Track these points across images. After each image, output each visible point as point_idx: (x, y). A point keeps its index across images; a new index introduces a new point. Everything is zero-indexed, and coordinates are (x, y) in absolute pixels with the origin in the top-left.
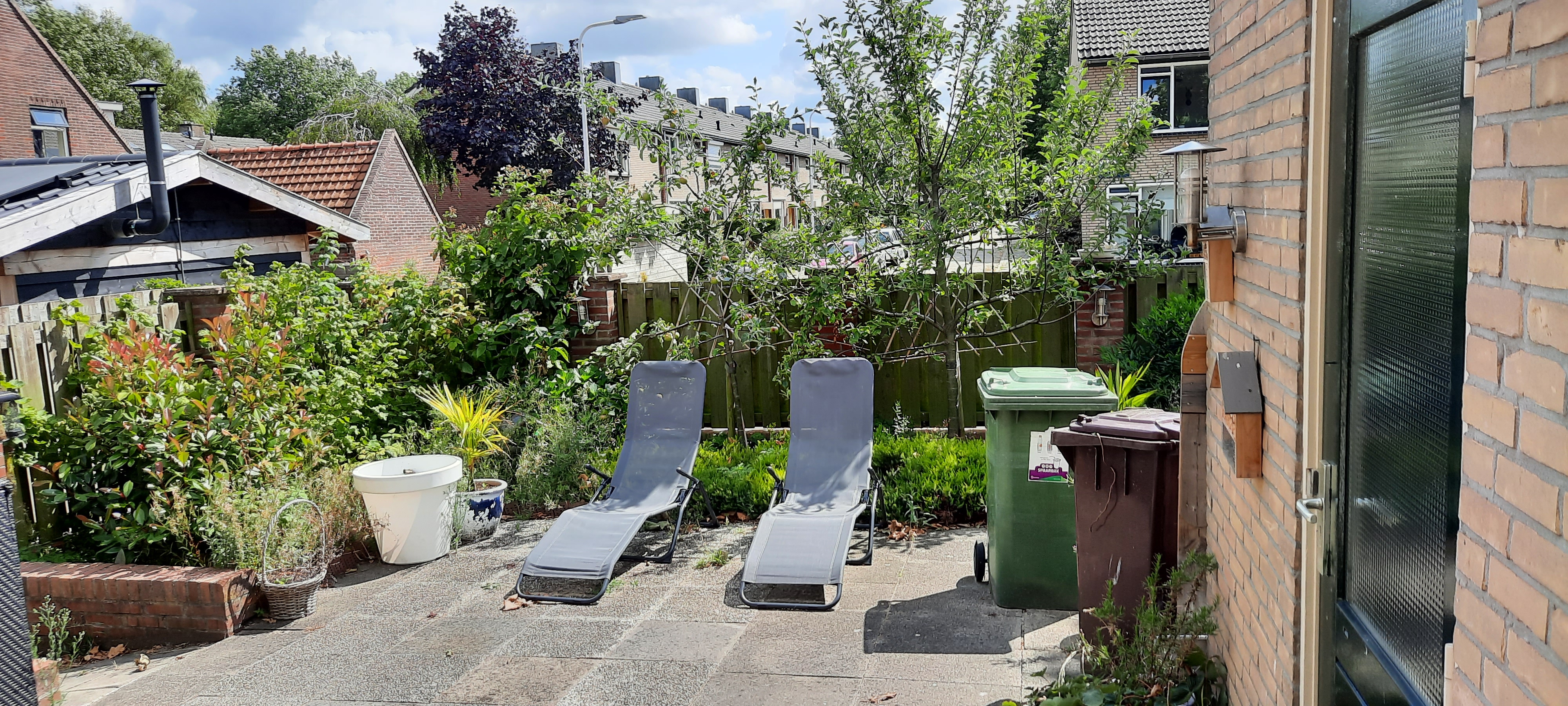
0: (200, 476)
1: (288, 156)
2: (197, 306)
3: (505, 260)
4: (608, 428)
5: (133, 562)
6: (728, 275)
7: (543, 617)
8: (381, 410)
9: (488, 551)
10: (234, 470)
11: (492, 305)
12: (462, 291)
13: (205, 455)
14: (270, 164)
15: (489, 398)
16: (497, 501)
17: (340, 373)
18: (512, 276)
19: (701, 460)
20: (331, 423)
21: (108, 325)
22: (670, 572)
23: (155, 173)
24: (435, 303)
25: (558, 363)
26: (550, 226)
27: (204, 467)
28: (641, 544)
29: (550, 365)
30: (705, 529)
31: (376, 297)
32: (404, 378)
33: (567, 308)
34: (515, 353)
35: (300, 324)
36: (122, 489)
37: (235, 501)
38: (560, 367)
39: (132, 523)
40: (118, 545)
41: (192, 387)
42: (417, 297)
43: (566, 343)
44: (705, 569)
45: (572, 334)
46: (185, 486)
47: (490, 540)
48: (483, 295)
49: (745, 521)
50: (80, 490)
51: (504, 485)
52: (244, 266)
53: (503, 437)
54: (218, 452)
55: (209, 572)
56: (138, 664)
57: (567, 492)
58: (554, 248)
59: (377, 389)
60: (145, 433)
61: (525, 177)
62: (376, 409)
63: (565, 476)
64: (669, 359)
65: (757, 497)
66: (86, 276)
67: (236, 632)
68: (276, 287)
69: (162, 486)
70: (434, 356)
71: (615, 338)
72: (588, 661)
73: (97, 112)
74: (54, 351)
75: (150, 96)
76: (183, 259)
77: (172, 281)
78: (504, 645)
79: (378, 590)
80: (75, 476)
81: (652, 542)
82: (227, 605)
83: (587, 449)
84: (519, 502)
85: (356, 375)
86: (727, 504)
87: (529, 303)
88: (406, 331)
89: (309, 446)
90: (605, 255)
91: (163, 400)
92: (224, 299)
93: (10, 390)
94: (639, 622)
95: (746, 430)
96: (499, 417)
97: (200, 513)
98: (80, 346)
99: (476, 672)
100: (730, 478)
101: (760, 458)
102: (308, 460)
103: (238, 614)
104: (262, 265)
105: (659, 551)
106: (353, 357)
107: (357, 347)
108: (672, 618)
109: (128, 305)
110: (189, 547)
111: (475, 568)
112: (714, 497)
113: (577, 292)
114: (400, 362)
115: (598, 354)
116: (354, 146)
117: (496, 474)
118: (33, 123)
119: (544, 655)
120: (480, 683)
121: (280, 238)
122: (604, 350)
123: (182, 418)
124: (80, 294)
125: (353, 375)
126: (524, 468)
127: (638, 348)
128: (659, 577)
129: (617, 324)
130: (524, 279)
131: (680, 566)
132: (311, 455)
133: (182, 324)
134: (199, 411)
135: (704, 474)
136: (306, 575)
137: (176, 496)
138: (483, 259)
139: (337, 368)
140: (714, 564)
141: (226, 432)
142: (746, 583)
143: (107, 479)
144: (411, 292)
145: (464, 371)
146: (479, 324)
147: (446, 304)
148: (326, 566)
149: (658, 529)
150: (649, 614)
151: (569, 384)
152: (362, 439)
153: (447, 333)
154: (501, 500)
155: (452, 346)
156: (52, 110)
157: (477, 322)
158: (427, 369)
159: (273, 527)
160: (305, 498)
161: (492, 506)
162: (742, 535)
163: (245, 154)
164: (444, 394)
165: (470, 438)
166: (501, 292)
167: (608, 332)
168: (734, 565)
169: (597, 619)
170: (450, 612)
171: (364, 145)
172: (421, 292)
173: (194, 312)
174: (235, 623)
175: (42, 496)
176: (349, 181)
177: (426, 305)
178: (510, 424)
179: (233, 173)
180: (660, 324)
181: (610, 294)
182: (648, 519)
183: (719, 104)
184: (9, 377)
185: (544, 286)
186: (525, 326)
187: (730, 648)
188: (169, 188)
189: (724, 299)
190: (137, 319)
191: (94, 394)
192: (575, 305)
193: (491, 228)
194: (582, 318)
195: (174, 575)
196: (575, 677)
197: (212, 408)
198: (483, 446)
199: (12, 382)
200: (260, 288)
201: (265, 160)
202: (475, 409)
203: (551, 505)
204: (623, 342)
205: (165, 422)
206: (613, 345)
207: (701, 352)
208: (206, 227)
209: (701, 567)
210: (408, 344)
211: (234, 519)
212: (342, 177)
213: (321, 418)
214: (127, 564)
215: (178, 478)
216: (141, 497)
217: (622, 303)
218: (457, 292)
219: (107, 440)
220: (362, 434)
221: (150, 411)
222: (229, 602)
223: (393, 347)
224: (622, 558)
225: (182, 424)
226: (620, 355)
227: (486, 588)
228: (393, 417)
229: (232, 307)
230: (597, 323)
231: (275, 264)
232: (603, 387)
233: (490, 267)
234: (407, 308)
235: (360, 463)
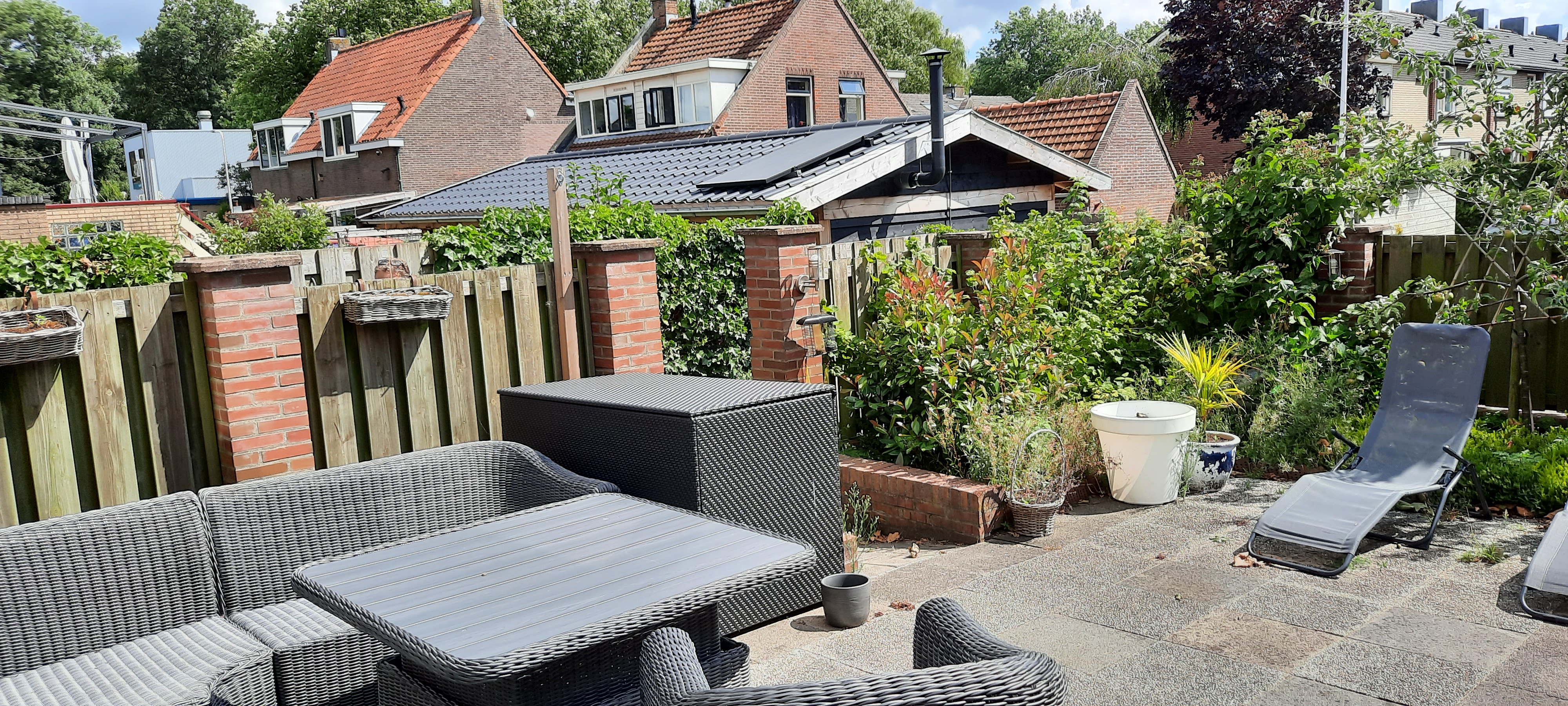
0: (965, 398)
1: (1036, 111)
2: (966, 249)
3: (1251, 209)
4: (1355, 393)
5: (909, 465)
6: (1528, 228)
7: (1277, 580)
8: (1116, 354)
9: (1216, 505)
10: (991, 396)
11: (1232, 255)
12: (1203, 241)
13: (969, 381)
14: (1021, 119)
15: (1227, 352)
16: (1228, 455)
17: (1084, 316)
18: (1257, 226)
19: (1472, 441)
20: (1072, 363)
21: (900, 263)
22: (1427, 560)
23: (937, 132)
24: (1175, 252)
25: (1302, 320)
26: (1304, 173)
27: (968, 391)
28: (1391, 523)
29: (1292, 320)
30: (1473, 520)
31: (1119, 245)
32: (1140, 325)
33: (1317, 261)
34: (1254, 306)
35: (1051, 268)
36: (904, 403)
37: (991, 424)
38: (1303, 324)
39: (909, 432)
40: (898, 449)
41: (959, 320)
42: (1158, 246)
43: (1314, 299)
44: (1472, 564)
45: (1320, 289)
46: (952, 406)
47: (1218, 494)
48: (1224, 245)
49: (1527, 517)
50: (873, 400)
51: (1237, 440)
52: (1007, 213)
53: (1239, 391)
54: (980, 379)
55: (968, 483)
56: (911, 551)
57: (1304, 456)
58: (1306, 197)
59: (1114, 334)
60: (924, 357)
61: (1281, 121)
62: (1112, 352)
63: (1302, 439)
64: (1438, 322)
65: (1546, 492)
66: (879, 222)
67: (986, 539)
68: (1032, 233)
69: (935, 403)
70: (1170, 305)
71: (1369, 296)
72: (1328, 636)
73: (886, 80)
74: (860, 283)
75: (937, 63)
76: (951, 208)
77: (943, 227)
78: (1235, 600)
79: (1108, 524)
80: (870, 387)
81: (1403, 523)
82: (980, 514)
83: (1329, 413)
84: (1251, 461)
85: (1098, 319)
86: (1504, 494)
87: (1274, 254)
88: (1145, 278)
89: (1054, 381)
90: (1368, 204)
91: (939, 329)
92: (988, 242)
93: (829, 313)
94: (1389, 607)
95: (1534, 412)
96: (1236, 371)
97: (963, 431)
98: (878, 280)
99: (1206, 620)
100: (1509, 465)
101: (1554, 446)
102: (1052, 394)
103: (989, 523)
104: (1021, 212)
105: (1412, 534)
106: (1096, 301)
107: (1100, 293)
108: (1429, 609)
109: (914, 246)
110: (953, 459)
111: (1203, 517)
112: (1486, 484)
113: (1331, 244)
114: (1139, 310)
115: (1349, 312)
116: (1097, 99)
117: (1227, 427)
118: (840, 92)
119: (1278, 619)
120: (1211, 633)
121: (1030, 188)
122: (1356, 309)
123: (951, 347)
124: (874, 237)
125: (1096, 318)
126: (1258, 426)
127: (1398, 308)
128: (1413, 563)
129: (1374, 281)
130: (1271, 229)
131: (1440, 556)
132: (1055, 389)
133: (953, 265)
134: (966, 342)
135: (1475, 457)
136: (1045, 499)
137: (946, 414)
138: (1227, 208)
139: (1081, 311)
140: (1484, 560)
141: (988, 363)
142: (1529, 588)
143: (891, 394)
144: (1153, 241)
145: (1199, 321)
146: (1220, 275)
147: (1186, 254)
148: (1065, 494)
149: (1412, 511)
150: (1402, 600)
151: (1313, 343)
152: (1096, 380)
153: (1185, 283)
154: (1233, 455)
155: (1189, 296)
156: (854, 80)
157: (1217, 273)
158: (1162, 317)
159: (1022, 452)
160: (1049, 429)
161: (1223, 460)
162: (1522, 533)
163: (1000, 110)
164: (1182, 342)
165: (1205, 389)
166: (1244, 243)
167: (1363, 289)
168: (1512, 565)
169: (1338, 594)
170: (1177, 558)
171: (1106, 97)
172: (1162, 240)
173: (963, 254)
174: (986, 532)
175: (846, 401)
176: (1089, 133)
177: (1166, 254)
178: (1247, 379)
179: (997, 129)
180: (1429, 282)
181: (1369, 248)
182: (1403, 498)
183: (1515, 26)
184: (829, 304)
185: (1293, 237)
186: (1269, 278)
187: (1505, 658)
188: (946, 144)
189: (1518, 256)
190: (920, 259)
191: (886, 320)
192: (1326, 258)
193: (1239, 176)
194: (1334, 272)
195: (940, 481)
196: (1312, 650)
197: (977, 340)
198: (1218, 398)
199: (831, 307)
200: (1019, 234)
201: (1016, 116)
202: (1212, 362)
203: (1286, 467)
204: (1381, 300)
205: (939, 349)
206: (1367, 303)
207: (1479, 317)
208: (971, 178)
209: (1467, 560)
210: (1146, 292)
211: (991, 440)
212: (1084, 129)
213: (1063, 357)
214: (904, 465)
215: (947, 398)
216: (919, 411)
217: (1382, 257)
218: (1199, 242)
219: (895, 360)
220: (1098, 375)
221: (928, 338)
222: (983, 512)
223: (1133, 294)
224: (1369, 536)
225: (952, 352)
226: (1376, 314)
227: (1215, 540)
228: (1127, 362)
229: (995, 250)
230: (1350, 279)
231: (1033, 212)
232: (1354, 349)
233: (1235, 217)
234: (1147, 256)
235: (1094, 403)
